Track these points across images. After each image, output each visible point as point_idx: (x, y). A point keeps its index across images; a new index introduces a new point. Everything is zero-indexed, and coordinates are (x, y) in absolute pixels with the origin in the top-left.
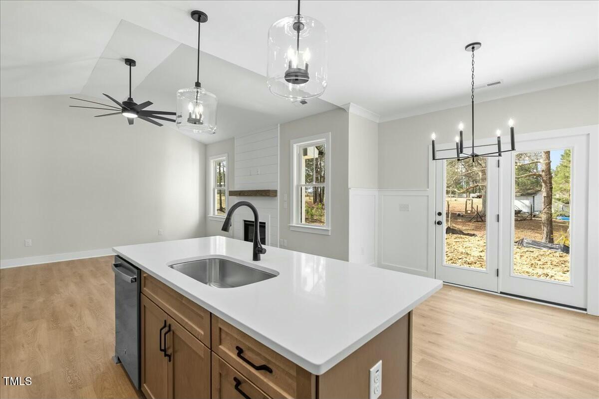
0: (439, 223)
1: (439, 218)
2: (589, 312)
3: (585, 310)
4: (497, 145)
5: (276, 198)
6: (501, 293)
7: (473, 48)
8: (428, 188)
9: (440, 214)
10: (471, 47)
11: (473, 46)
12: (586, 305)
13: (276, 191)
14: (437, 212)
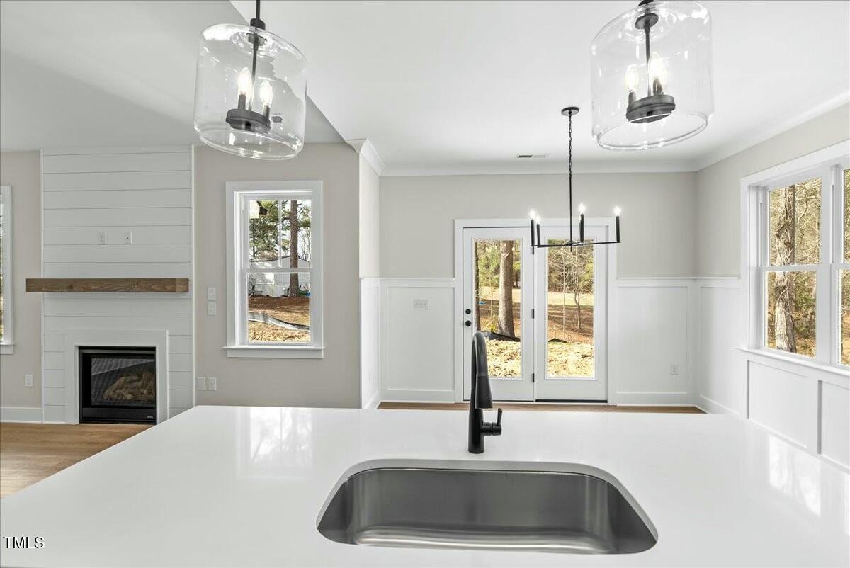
0: (468, 324)
1: (467, 318)
2: (610, 403)
3: (606, 401)
4: (530, 229)
5: (187, 295)
6: (537, 401)
7: (570, 113)
8: (454, 277)
9: (468, 312)
10: (568, 111)
11: (570, 111)
12: (607, 398)
13: (186, 282)
14: (465, 310)
